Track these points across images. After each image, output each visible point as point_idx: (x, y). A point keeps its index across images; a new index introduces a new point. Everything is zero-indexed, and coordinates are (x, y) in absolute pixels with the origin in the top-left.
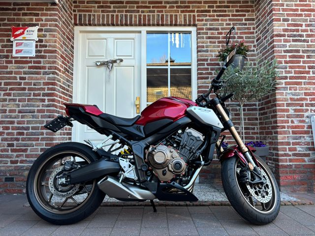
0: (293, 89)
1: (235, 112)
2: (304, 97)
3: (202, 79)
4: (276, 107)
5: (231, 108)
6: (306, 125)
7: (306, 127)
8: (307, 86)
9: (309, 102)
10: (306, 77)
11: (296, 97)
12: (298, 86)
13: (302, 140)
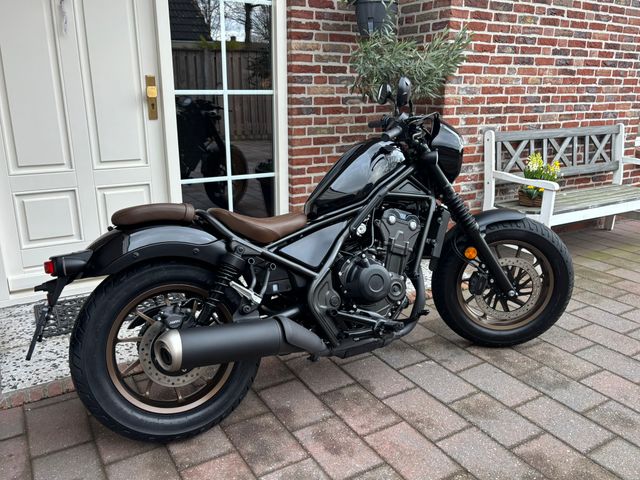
0: (468, 81)
1: (357, 115)
2: (481, 95)
3: (299, 38)
4: (442, 114)
5: (350, 106)
6: (477, 146)
7: (477, 149)
8: (487, 75)
9: (486, 105)
10: (488, 57)
11: (470, 96)
12: (475, 75)
13: (470, 173)
